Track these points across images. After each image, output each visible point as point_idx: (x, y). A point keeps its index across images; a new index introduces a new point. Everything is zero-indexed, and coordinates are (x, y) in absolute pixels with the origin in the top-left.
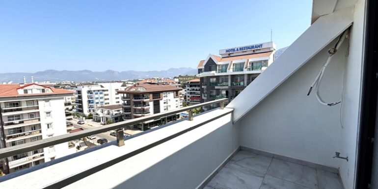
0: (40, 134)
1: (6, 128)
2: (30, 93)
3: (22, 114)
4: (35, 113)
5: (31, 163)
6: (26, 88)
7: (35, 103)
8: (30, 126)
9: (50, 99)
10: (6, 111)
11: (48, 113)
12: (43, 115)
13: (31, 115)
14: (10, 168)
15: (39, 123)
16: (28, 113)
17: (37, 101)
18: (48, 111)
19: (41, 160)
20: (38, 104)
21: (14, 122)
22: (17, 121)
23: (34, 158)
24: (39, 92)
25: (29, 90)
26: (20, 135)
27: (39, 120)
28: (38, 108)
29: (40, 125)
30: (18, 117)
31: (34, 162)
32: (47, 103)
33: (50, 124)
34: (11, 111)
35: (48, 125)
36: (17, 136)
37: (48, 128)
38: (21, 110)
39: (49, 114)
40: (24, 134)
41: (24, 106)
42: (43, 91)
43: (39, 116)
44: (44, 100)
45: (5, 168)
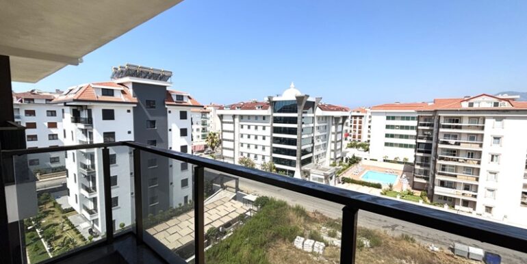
0: (477, 166)
1: (440, 146)
2: (476, 106)
3: (460, 134)
4: (477, 134)
5: (459, 199)
6: (471, 101)
7: (481, 121)
8: (467, 151)
9: (505, 118)
10: (444, 127)
11: (497, 138)
12: (487, 140)
13: (472, 137)
14: (435, 193)
15: (480, 149)
16: (468, 134)
17: (484, 119)
18: (497, 135)
19: (471, 201)
20: (484, 123)
21: (449, 141)
22: (452, 141)
23: (463, 194)
24: (490, 106)
25: (476, 102)
26: (452, 160)
27: (481, 145)
28: (483, 128)
29: (480, 153)
30: (455, 136)
31: (462, 200)
32: (499, 123)
33: (497, 156)
34: (449, 127)
35: (493, 156)
36: (449, 160)
37: (492, 160)
38: (460, 127)
39: (497, 140)
40: (457, 160)
41: (465, 123)
42: (496, 104)
43: (482, 140)
44: (494, 118)
45: (429, 193)
